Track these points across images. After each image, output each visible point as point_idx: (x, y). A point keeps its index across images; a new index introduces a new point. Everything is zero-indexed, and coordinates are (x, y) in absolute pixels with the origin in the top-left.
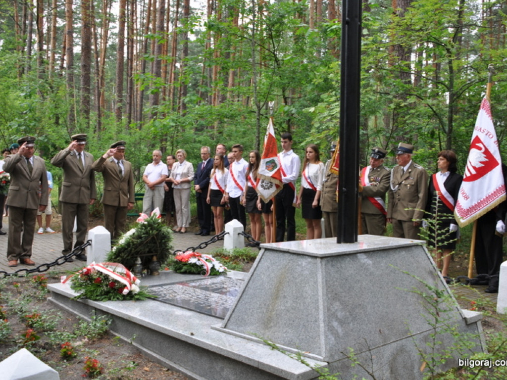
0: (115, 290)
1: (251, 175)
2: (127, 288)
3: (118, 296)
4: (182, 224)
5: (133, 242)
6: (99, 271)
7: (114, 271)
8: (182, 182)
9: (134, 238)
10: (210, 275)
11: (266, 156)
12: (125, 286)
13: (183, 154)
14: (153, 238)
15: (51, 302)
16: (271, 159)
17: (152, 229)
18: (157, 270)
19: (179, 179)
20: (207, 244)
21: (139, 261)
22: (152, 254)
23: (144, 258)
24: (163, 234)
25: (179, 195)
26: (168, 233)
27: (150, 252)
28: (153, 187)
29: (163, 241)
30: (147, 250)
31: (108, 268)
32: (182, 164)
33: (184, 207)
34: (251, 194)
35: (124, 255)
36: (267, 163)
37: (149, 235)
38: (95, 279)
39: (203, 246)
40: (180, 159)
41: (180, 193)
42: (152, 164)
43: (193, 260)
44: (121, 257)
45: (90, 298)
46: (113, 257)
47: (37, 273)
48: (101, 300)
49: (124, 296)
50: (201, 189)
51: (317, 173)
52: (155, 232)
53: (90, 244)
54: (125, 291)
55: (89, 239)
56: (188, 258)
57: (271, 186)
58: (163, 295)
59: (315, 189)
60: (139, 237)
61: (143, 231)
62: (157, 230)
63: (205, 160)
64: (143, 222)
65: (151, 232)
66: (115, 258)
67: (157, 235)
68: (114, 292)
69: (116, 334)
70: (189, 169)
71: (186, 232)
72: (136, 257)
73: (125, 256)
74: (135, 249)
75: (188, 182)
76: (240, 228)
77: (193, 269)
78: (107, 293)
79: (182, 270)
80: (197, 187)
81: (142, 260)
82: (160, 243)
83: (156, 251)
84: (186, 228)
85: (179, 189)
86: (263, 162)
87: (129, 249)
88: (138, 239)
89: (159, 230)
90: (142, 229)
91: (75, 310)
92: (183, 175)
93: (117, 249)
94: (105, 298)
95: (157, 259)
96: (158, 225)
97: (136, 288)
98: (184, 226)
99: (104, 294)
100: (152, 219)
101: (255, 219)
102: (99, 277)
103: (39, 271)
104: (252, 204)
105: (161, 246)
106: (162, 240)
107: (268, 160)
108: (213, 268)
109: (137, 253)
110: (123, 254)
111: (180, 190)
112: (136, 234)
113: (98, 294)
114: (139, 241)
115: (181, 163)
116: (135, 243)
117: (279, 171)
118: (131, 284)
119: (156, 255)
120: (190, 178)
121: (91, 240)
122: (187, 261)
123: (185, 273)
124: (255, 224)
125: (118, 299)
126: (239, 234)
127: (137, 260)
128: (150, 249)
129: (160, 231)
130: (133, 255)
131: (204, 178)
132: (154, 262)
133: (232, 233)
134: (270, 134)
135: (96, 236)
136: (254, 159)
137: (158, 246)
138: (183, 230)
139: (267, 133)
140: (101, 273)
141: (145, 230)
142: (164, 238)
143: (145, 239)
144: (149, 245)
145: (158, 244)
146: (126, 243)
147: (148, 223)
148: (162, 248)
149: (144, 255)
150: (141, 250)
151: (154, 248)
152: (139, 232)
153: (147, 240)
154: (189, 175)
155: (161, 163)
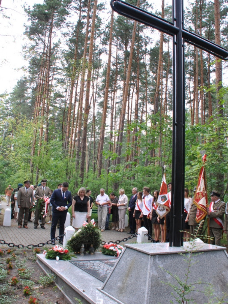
1: (155, 203)
4: (121, 227)
5: (79, 236)
9: (80, 234)
11: (162, 194)
14: (90, 235)
15: (37, 263)
16: (164, 195)
18: (93, 252)
20: (127, 239)
21: (83, 246)
22: (90, 243)
24: (96, 233)
25: (121, 212)
26: (98, 232)
27: (89, 242)
30: (88, 240)
34: (154, 214)
36: (162, 197)
37: (88, 233)
39: (125, 240)
43: (112, 248)
47: (37, 247)
50: (131, 209)
51: (188, 203)
53: (65, 235)
57: (164, 209)
59: (187, 212)
61: (85, 230)
63: (134, 194)
64: (85, 226)
65: (89, 231)
66: (70, 244)
67: (92, 233)
69: (57, 285)
71: (123, 231)
72: (82, 244)
74: (80, 240)
75: (124, 205)
76: (146, 232)
77: (111, 253)
79: (106, 253)
80: (129, 208)
81: (85, 246)
83: (92, 242)
84: (123, 230)
86: (160, 196)
87: (77, 239)
88: (82, 234)
89: (93, 231)
93: (72, 239)
95: (93, 246)
96: (93, 228)
100: (90, 225)
101: (157, 227)
103: (39, 246)
104: (155, 218)
106: (95, 236)
107: (162, 195)
109: (82, 242)
110: (74, 242)
111: (121, 210)
112: (81, 232)
114: (82, 236)
117: (168, 201)
119: (93, 244)
122: (109, 248)
123: (107, 254)
126: (145, 235)
127: (82, 245)
130: (80, 242)
131: (133, 204)
132: (91, 247)
133: (141, 234)
134: (163, 182)
135: (68, 231)
136: (156, 195)
138: (121, 231)
139: (162, 182)
141: (86, 230)
142: (97, 235)
143: (85, 235)
144: (88, 238)
145: (93, 238)
146: (76, 236)
147: (87, 226)
148: (95, 240)
149: (86, 243)
150: (84, 240)
151: (91, 240)
152: (83, 231)
153: (87, 236)
154: (125, 202)
155: (105, 195)
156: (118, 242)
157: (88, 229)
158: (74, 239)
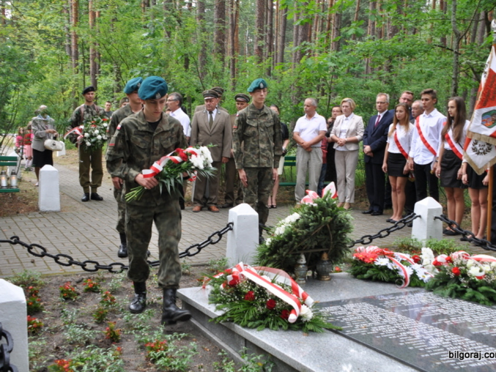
0: (275, 312)
1: (450, 133)
2: (295, 313)
3: (280, 324)
4: (345, 198)
5: (296, 233)
6: (250, 281)
7: (273, 282)
8: (348, 143)
9: (297, 227)
10: (410, 286)
11: (484, 105)
12: (290, 309)
13: (350, 104)
14: (325, 228)
16: (489, 109)
17: (325, 214)
18: (327, 274)
19: (343, 138)
20: (389, 231)
21: (303, 261)
22: (320, 250)
23: (310, 256)
24: (340, 222)
25: (342, 160)
26: (347, 220)
27: (319, 246)
28: (308, 149)
29: (340, 232)
30: (315, 243)
31: (264, 277)
32: (348, 118)
33: (350, 176)
34: (451, 160)
36: (484, 115)
37: (320, 223)
38: (245, 294)
39: (383, 234)
40: (345, 110)
41: (344, 157)
43: (382, 262)
44: (279, 254)
45: (238, 323)
46: (267, 254)
48: (256, 327)
49: (289, 323)
50: (372, 151)
52: (329, 219)
53: (231, 229)
54: (292, 318)
55: (230, 221)
56: (374, 257)
57: (489, 149)
58: (350, 326)
60: (305, 226)
61: (311, 216)
62: (331, 216)
63: (381, 112)
64: (311, 203)
65: (323, 218)
67: (332, 222)
68: (274, 316)
70: (357, 125)
72: (299, 254)
73: (285, 253)
74: (299, 243)
75: (356, 142)
76: (437, 210)
77: (382, 275)
78: (263, 316)
79: (366, 276)
80: (368, 148)
81: (306, 259)
82: (334, 235)
83: (328, 246)
84: (350, 204)
85: (343, 152)
86: (477, 114)
87: (291, 243)
88: (303, 229)
89: (334, 216)
90: (310, 214)
91: (214, 334)
92: (349, 133)
93: (273, 241)
94: (261, 324)
95: (328, 257)
96: (333, 209)
97: (307, 312)
99: (260, 319)
100: (325, 200)
101: (455, 196)
102: (251, 290)
104: (450, 174)
105: (335, 239)
106: (337, 231)
108: (414, 275)
109: (301, 248)
110: (281, 250)
112: (301, 221)
113: (251, 317)
114: (305, 232)
115: (347, 116)
116: (299, 234)
118: (300, 304)
119: (327, 252)
120: (358, 137)
121: (232, 223)
122: (373, 261)
123: (369, 279)
124: (454, 202)
125: (280, 327)
126: (436, 218)
127: (300, 258)
128: (319, 243)
129: (336, 217)
130: (295, 251)
131: (377, 137)
132: (324, 261)
133: (425, 216)
134: (490, 71)
135: (240, 218)
136: (455, 110)
137: (332, 238)
139: (487, 70)
140: (253, 284)
141: (313, 215)
142: (342, 227)
143: (313, 229)
144: (318, 237)
145: (331, 235)
146: (286, 234)
147: (319, 205)
148: (336, 242)
149: (311, 251)
150: (306, 244)
151: (325, 242)
152: (306, 219)
153: (317, 231)
154: (358, 133)
155: (316, 115)
156: (367, 240)
157: (320, 213)
158: (280, 241)
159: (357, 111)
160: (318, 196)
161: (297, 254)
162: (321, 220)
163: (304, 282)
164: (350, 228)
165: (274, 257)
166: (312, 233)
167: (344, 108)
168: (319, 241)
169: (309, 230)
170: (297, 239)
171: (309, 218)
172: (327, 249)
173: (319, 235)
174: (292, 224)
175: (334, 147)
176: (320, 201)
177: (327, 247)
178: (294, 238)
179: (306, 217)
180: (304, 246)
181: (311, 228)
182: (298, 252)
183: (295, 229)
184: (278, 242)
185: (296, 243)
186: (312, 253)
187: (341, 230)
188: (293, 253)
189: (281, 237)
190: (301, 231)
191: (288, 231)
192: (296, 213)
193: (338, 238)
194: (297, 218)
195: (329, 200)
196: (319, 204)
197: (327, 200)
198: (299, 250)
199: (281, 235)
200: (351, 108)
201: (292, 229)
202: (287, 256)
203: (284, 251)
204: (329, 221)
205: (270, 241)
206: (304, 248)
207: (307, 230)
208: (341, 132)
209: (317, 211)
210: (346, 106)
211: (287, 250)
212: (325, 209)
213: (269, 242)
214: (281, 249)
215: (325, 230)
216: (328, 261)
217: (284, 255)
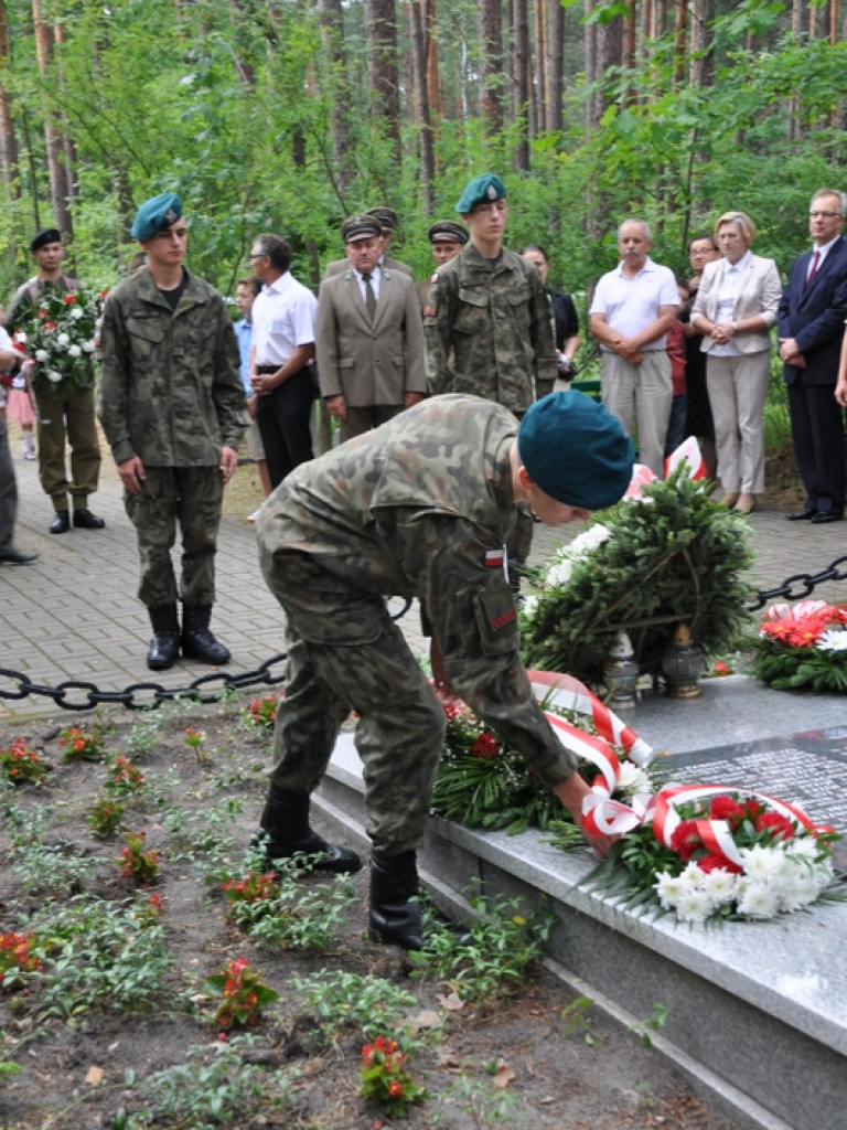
2: (605, 784)
4: (740, 482)
5: (601, 578)
8: (739, 333)
9: (604, 562)
12: (593, 773)
13: (740, 227)
14: (678, 559)
17: (676, 523)
18: (691, 680)
19: (726, 321)
21: (626, 648)
22: (670, 619)
23: (643, 635)
24: (717, 541)
25: (726, 380)
26: (737, 534)
27: (664, 609)
28: (633, 357)
29: (718, 568)
30: (655, 603)
32: (739, 266)
33: (749, 423)
35: (570, 629)
37: (664, 547)
38: (470, 741)
39: (842, 568)
40: (728, 246)
41: (732, 373)
42: (618, 270)
43: (837, 640)
44: (559, 636)
45: (457, 817)
48: (503, 827)
50: (801, 352)
52: (686, 535)
56: (817, 630)
60: (625, 558)
61: (639, 532)
62: (694, 528)
63: (823, 242)
64: (638, 497)
65: (671, 534)
67: (695, 542)
69: (575, 982)
70: (762, 284)
72: (614, 633)
73: (575, 631)
74: (610, 603)
75: (761, 330)
77: (839, 676)
78: (522, 797)
79: (795, 680)
80: (790, 345)
81: (634, 646)
82: (704, 577)
83: (688, 607)
84: (753, 497)
85: (727, 359)
87: (589, 604)
88: (620, 566)
89: (701, 527)
90: (637, 525)
92: (740, 306)
93: (542, 603)
94: (517, 817)
95: (691, 637)
96: (697, 508)
97: (636, 780)
98: (745, 488)
99: (513, 804)
100: (672, 486)
103: (268, 681)
105: (706, 587)
106: (712, 565)
109: (617, 617)
110: (564, 626)
111: (731, 363)
112: (613, 544)
113: (489, 800)
114: (625, 572)
115: (734, 262)
116: (610, 580)
118: (616, 762)
119: (688, 623)
120: (768, 316)
122: (813, 642)
127: (616, 643)
128: (665, 601)
129: (706, 528)
130: (601, 624)
132: (680, 649)
137: (698, 587)
141: (645, 527)
142: (721, 556)
143: (647, 563)
144: (661, 584)
145: (696, 578)
146: (575, 583)
147: (657, 500)
148: (709, 595)
149: (644, 623)
150: (630, 605)
151: (680, 597)
152: (625, 540)
153: (656, 569)
154: (766, 305)
155: (650, 265)
156: (798, 588)
157: (662, 522)
158: (561, 602)
159: (758, 246)
160: (653, 477)
161: (608, 633)
162: (666, 539)
163: (632, 704)
164: (745, 557)
165: (547, 643)
166: (644, 574)
167: (726, 241)
168: (664, 594)
169: (636, 567)
170: (604, 594)
171: (633, 537)
172: (688, 616)
173: (664, 580)
174: (589, 555)
175: (704, 348)
176: (661, 489)
177: (687, 611)
178: (596, 592)
179: (626, 535)
180: (625, 610)
181: (639, 563)
182: (610, 629)
183: (599, 567)
184: (556, 606)
185: (604, 605)
186: (650, 629)
187: (721, 563)
188: (599, 630)
189: (563, 589)
190: (615, 571)
191: (580, 571)
192: (598, 526)
193: (716, 585)
194: (603, 538)
195: (684, 484)
196: (658, 496)
197: (678, 484)
198: (613, 622)
199: (562, 585)
200: (744, 239)
201: (590, 569)
202: (581, 639)
203: (573, 626)
204: (687, 541)
205: (536, 604)
206: (626, 617)
207: (629, 568)
208: (719, 307)
209: (654, 516)
210: (731, 235)
211: (581, 625)
212: (674, 508)
213: (533, 607)
214: (563, 622)
215: (678, 566)
216: (693, 646)
217: (572, 637)
